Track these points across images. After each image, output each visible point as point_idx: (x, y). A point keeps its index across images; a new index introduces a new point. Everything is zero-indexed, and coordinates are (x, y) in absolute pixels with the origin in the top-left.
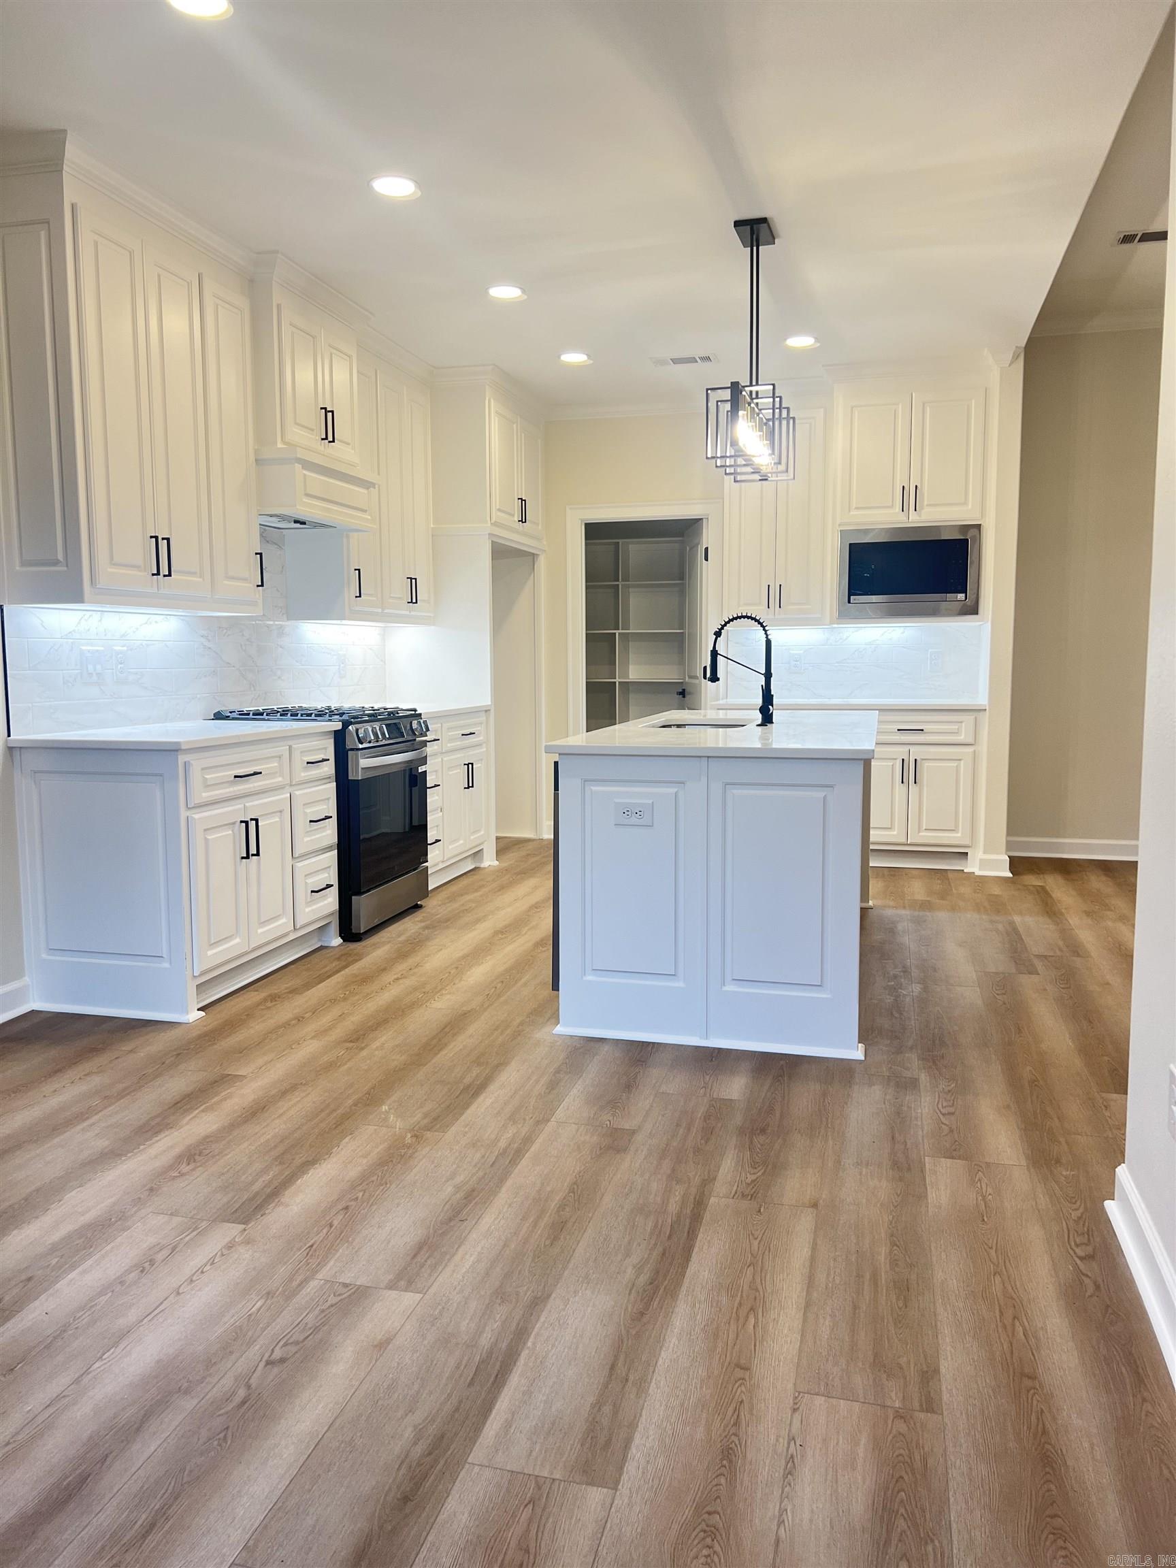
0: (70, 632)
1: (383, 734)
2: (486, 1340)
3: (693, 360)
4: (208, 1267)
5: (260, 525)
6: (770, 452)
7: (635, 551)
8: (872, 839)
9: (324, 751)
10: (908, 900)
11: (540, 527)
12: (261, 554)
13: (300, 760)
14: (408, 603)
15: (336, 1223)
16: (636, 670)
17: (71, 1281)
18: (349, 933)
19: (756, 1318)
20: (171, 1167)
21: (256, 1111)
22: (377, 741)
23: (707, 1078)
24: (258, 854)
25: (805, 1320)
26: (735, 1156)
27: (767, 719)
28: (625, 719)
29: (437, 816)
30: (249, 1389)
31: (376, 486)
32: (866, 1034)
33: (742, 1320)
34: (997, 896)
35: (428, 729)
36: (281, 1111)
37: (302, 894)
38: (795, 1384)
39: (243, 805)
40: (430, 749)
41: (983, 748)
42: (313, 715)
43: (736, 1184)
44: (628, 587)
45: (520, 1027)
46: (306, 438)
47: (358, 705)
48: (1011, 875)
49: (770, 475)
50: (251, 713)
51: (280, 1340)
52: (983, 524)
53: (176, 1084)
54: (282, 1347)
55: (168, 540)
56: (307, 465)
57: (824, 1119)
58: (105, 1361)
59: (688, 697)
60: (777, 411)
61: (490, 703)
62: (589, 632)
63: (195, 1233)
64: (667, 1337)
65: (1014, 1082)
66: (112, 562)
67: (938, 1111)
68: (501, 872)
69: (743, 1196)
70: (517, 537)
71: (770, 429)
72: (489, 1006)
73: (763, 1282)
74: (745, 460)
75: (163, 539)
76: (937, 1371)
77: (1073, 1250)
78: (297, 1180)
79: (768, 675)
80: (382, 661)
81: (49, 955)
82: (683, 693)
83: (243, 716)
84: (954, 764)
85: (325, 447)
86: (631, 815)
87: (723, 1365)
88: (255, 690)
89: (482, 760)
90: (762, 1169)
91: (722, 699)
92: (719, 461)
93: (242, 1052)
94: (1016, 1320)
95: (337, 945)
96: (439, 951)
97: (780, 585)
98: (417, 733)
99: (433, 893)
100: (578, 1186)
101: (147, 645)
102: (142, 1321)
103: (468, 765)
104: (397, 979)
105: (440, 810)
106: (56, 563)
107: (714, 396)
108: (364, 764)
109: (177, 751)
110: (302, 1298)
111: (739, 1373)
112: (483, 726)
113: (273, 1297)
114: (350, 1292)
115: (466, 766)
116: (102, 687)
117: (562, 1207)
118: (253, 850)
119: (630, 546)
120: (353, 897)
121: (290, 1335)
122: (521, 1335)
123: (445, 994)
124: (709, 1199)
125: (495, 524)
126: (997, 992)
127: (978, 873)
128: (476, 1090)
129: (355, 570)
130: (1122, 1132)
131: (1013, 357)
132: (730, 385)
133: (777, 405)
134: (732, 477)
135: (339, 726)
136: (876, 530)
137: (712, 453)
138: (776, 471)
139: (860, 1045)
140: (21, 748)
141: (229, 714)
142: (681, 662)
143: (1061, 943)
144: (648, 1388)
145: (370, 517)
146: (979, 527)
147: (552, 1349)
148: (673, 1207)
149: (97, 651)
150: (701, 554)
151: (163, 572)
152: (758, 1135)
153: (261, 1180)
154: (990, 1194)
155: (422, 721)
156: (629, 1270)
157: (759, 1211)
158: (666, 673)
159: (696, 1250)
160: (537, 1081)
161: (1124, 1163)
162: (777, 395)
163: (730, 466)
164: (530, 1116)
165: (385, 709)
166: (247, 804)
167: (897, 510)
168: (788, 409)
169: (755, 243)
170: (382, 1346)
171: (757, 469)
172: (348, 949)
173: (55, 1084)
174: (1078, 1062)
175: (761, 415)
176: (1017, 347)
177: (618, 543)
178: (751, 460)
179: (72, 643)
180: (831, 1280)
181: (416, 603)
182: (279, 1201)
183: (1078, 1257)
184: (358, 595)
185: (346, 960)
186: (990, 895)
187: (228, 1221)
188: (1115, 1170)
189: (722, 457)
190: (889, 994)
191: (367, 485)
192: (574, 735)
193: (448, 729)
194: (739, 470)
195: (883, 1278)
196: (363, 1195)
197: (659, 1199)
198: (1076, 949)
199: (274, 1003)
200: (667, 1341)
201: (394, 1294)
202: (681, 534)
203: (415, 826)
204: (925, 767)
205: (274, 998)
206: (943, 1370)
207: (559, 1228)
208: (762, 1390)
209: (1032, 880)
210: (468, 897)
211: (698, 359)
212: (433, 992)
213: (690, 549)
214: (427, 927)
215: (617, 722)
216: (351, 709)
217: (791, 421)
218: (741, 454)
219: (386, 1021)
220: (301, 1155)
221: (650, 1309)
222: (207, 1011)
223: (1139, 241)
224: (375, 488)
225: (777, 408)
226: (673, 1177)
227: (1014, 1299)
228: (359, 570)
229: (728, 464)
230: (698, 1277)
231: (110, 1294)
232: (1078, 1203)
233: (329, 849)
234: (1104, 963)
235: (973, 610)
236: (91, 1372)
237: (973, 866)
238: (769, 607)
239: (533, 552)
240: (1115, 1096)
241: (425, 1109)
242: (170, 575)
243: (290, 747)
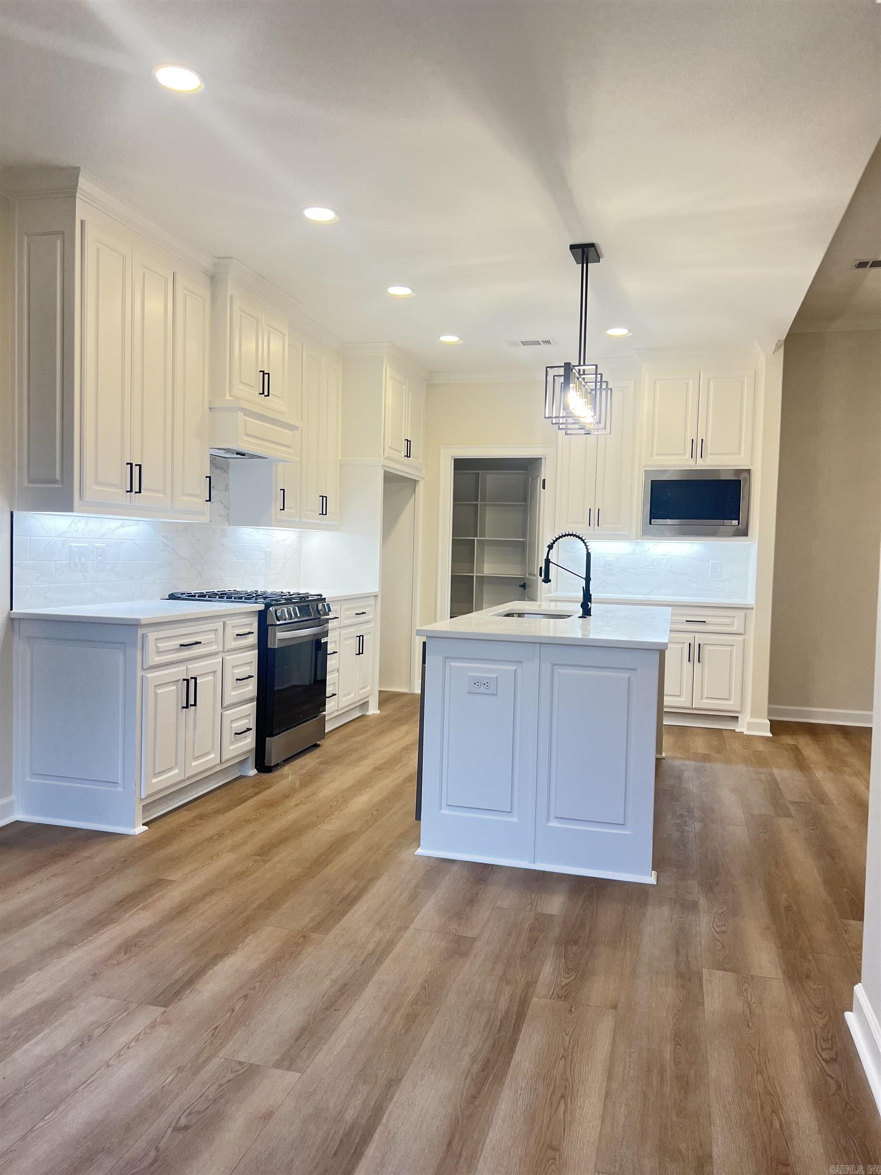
0: (63, 532)
1: (296, 614)
2: (349, 1116)
3: (538, 343)
4: (133, 1044)
5: (211, 455)
6: (593, 414)
7: (491, 479)
8: (665, 704)
9: (250, 626)
10: (692, 753)
11: (421, 461)
12: (210, 478)
13: (231, 632)
14: (320, 514)
15: (237, 1008)
16: (489, 567)
17: (25, 1051)
18: (263, 765)
19: (566, 1105)
20: (111, 957)
21: (181, 911)
22: (291, 619)
23: (534, 895)
24: (195, 705)
25: (605, 1106)
26: (553, 963)
27: (587, 612)
28: (480, 608)
29: (335, 675)
30: (158, 1152)
31: (299, 429)
32: (657, 864)
33: (554, 1106)
34: (760, 752)
35: (330, 610)
36: (201, 911)
37: (228, 735)
38: (595, 1165)
39: (186, 667)
40: (331, 625)
41: (751, 636)
42: (243, 598)
43: (553, 987)
44: (485, 505)
45: (390, 848)
46: (248, 392)
47: (278, 590)
48: (771, 735)
49: (592, 431)
50: (197, 595)
51: (185, 1110)
52: (752, 469)
53: (122, 885)
54: (186, 1116)
55: (140, 466)
56: (248, 413)
57: (624, 933)
58: (46, 1122)
59: (527, 589)
60: (599, 384)
61: (378, 590)
62: (454, 538)
63: (125, 1014)
64: (494, 1119)
65: (773, 907)
66: (97, 483)
67: (713, 930)
68: (380, 720)
69: (559, 997)
70: (403, 468)
71: (592, 397)
72: (366, 829)
73: (572, 1073)
74: (574, 420)
75: (136, 465)
76: (710, 1156)
77: (820, 1054)
78: (209, 970)
79: (588, 579)
80: (298, 556)
81: (31, 778)
82: (524, 586)
83: (191, 597)
84: (729, 649)
85: (262, 400)
86: (481, 686)
87: (538, 1146)
88: (201, 577)
89: (370, 633)
90: (573, 975)
91: (554, 592)
92: (554, 420)
93: (174, 861)
94: (774, 1114)
95: (253, 775)
96: (330, 783)
97: (599, 509)
98: (321, 613)
99: (328, 735)
100: (428, 984)
101: (121, 543)
102: (77, 1089)
103: (359, 637)
104: (297, 805)
105: (336, 671)
106: (54, 481)
107: (551, 372)
108: (280, 636)
109: (137, 625)
110: (205, 1074)
111: (551, 1153)
112: (372, 607)
113: (182, 1071)
114: (244, 1069)
115: (358, 638)
116: (85, 574)
117: (415, 1002)
118: (192, 702)
119: (487, 476)
120: (267, 738)
121: (193, 1106)
122: (377, 1112)
123: (334, 818)
124: (531, 999)
125: (388, 458)
126: (760, 831)
127: (746, 732)
128: (351, 900)
129: (281, 490)
130: (858, 953)
131: (776, 347)
132: (563, 365)
133: (599, 380)
134: (564, 431)
135: (261, 607)
136: (672, 471)
137: (549, 415)
138: (597, 428)
139: (653, 872)
140: (20, 619)
141: (181, 596)
142: (523, 562)
143: (809, 792)
144: (478, 1164)
145: (293, 452)
146: (749, 471)
147: (402, 1126)
148: (503, 1004)
149: (83, 546)
150: (540, 484)
151: (135, 490)
152: (572, 945)
153: (181, 969)
154: (754, 1003)
155: (325, 604)
156: (467, 1057)
157: (571, 1011)
158: (510, 570)
159: (519, 1042)
160: (401, 894)
161: (860, 982)
162: (598, 372)
163: (562, 424)
164: (394, 923)
165: (298, 594)
166: (189, 667)
167: (687, 457)
168: (607, 382)
169: (585, 261)
170: (268, 1116)
171: (583, 426)
172: (262, 778)
173: (28, 882)
174: (823, 893)
175: (586, 387)
176: (778, 340)
177: (479, 473)
178: (578, 420)
179: (64, 541)
180: (626, 1073)
181: (326, 514)
182: (193, 988)
183: (823, 1060)
184: (282, 508)
185: (259, 787)
186: (756, 751)
187: (152, 1004)
188: (853, 989)
189: (556, 417)
190: (676, 830)
191: (293, 428)
192: (441, 620)
193: (346, 609)
194: (569, 426)
195: (669, 1074)
196: (260, 986)
197: (492, 997)
198: (822, 798)
199: (201, 821)
200: (494, 1123)
201: (278, 1072)
202: (526, 468)
203: (319, 680)
204: (706, 650)
205: (201, 817)
206: (715, 1156)
207: (411, 1019)
208: (569, 1170)
209: (789, 740)
210: (355, 739)
211: (541, 343)
212: (323, 816)
213: (531, 481)
214: (321, 763)
215: (474, 611)
216: (272, 594)
217: (609, 391)
218: (571, 415)
219: (287, 839)
220: (214, 949)
221: (481, 1093)
222: (149, 826)
223: (870, 267)
224: (298, 430)
225: (599, 382)
226: (504, 979)
227: (772, 1095)
228: (284, 490)
229: (561, 422)
230: (521, 1066)
231: (54, 1064)
232: (824, 1013)
233: (250, 700)
234: (844, 810)
235: (744, 533)
236: (34, 1131)
237: (742, 727)
238: (590, 525)
239: (414, 478)
240: (852, 922)
241: (312, 915)
242: (140, 492)
243: (224, 623)
